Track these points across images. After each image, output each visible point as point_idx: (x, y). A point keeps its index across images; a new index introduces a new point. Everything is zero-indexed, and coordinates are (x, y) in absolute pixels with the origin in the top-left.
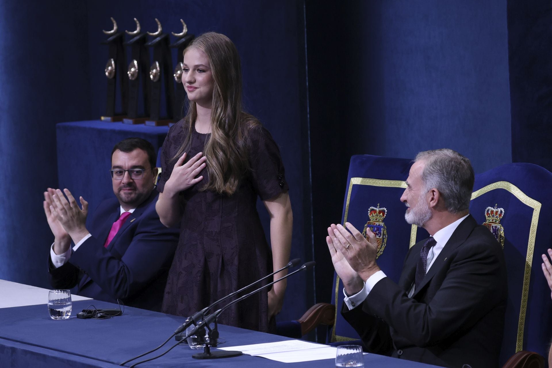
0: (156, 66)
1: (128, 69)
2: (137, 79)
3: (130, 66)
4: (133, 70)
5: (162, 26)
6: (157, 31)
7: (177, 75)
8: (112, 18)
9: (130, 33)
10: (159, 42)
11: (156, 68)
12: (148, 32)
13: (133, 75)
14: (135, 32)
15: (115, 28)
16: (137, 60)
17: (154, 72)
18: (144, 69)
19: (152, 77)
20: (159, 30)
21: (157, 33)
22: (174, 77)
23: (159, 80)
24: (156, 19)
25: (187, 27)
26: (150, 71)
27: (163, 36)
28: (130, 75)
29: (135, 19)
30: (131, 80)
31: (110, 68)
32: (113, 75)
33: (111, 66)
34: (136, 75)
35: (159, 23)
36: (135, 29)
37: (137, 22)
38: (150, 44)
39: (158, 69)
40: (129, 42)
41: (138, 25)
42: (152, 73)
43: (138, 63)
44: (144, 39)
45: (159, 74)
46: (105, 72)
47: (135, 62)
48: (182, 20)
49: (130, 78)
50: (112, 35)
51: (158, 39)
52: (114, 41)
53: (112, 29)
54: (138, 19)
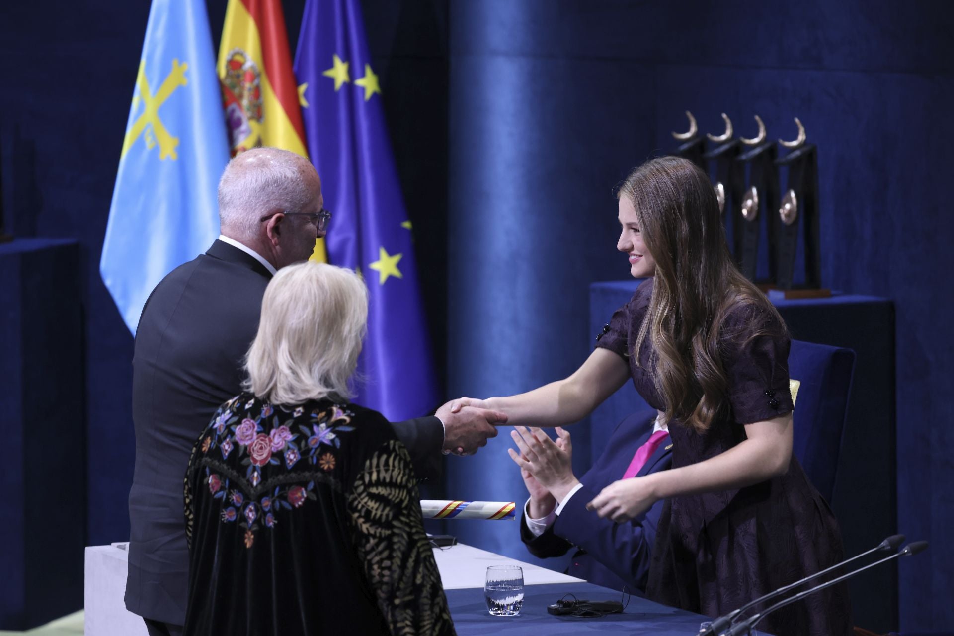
0: (753, 195)
5: (767, 130)
6: (757, 136)
7: (786, 212)
8: (689, 114)
9: (716, 138)
10: (759, 156)
11: (753, 198)
12: (742, 139)
14: (723, 137)
15: (693, 129)
16: (723, 184)
17: (750, 203)
18: (734, 198)
19: (745, 212)
20: (761, 135)
21: (756, 140)
22: (779, 214)
23: (757, 218)
24: (757, 118)
25: (806, 132)
26: (742, 202)
27: (767, 145)
29: (724, 116)
35: (761, 124)
36: (724, 133)
37: (728, 121)
38: (744, 157)
39: (756, 199)
40: (713, 153)
41: (729, 125)
42: (746, 205)
43: (725, 188)
44: (736, 148)
45: (756, 208)
47: (721, 187)
48: (797, 120)
50: (687, 140)
51: (757, 151)
52: (690, 151)
53: (687, 130)
54: (729, 116)
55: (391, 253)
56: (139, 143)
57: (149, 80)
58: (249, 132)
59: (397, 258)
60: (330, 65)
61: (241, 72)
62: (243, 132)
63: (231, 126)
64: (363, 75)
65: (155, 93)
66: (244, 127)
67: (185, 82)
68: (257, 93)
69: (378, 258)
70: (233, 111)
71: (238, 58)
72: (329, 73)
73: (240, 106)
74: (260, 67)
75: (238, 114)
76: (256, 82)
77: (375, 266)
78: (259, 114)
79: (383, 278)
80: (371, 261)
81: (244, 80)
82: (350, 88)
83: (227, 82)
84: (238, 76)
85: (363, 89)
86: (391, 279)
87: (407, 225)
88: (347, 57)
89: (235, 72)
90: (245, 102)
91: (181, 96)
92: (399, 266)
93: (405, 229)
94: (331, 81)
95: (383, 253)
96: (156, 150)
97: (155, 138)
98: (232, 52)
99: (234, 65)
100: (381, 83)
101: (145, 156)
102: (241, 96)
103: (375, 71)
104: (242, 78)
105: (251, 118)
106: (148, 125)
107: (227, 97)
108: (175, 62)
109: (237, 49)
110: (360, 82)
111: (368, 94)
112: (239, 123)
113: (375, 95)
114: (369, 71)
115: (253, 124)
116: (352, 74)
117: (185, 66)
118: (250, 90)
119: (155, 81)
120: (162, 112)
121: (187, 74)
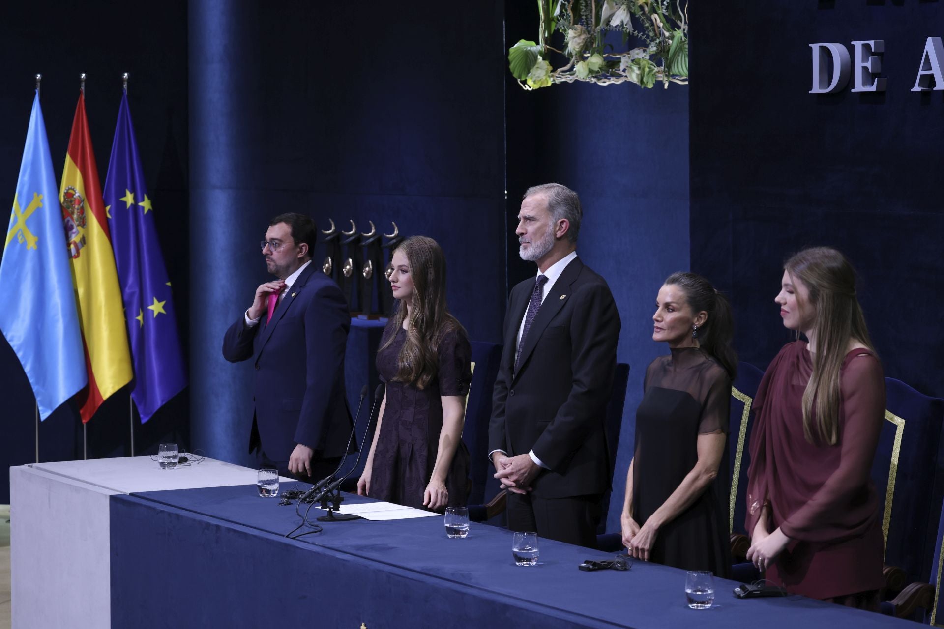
0: (369, 265)
1: (343, 266)
2: (351, 276)
3: (345, 264)
4: (348, 267)
5: (376, 228)
6: (370, 232)
8: (330, 220)
9: (347, 233)
10: (372, 243)
11: (369, 267)
12: (362, 233)
13: (347, 272)
14: (351, 233)
15: (333, 228)
16: (351, 259)
17: (367, 270)
18: (358, 267)
19: (365, 274)
20: (373, 231)
21: (370, 234)
22: (385, 275)
23: (372, 277)
24: (370, 221)
25: (399, 229)
26: (363, 269)
27: (376, 237)
28: (345, 272)
29: (351, 221)
30: (347, 277)
31: (327, 265)
32: (330, 271)
33: (329, 263)
34: (350, 272)
35: (373, 225)
36: (351, 230)
37: (353, 224)
38: (364, 244)
39: (371, 267)
40: (345, 242)
41: (354, 226)
42: (365, 271)
43: (352, 261)
44: (359, 239)
45: (371, 272)
46: (322, 269)
47: (350, 261)
48: (393, 223)
49: (345, 275)
50: (330, 234)
51: (371, 240)
52: (332, 240)
53: (330, 229)
54: (354, 221)
55: (160, 301)
56: (15, 240)
57: (20, 205)
58: (78, 233)
59: (163, 303)
60: (124, 195)
61: (73, 199)
62: (74, 233)
63: (67, 230)
64: (143, 200)
65: (23, 213)
66: (74, 230)
67: (41, 206)
68: (82, 211)
69: (153, 303)
70: (68, 221)
71: (71, 191)
72: (123, 199)
73: (72, 219)
74: (83, 196)
75: (71, 222)
76: (81, 205)
77: (151, 307)
78: (83, 222)
79: (155, 314)
80: (149, 306)
81: (74, 204)
82: (135, 207)
83: (65, 205)
84: (71, 202)
85: (143, 208)
86: (160, 314)
87: (169, 284)
88: (133, 191)
89: (69, 200)
90: (75, 216)
91: (39, 212)
92: (164, 307)
93: (168, 286)
94: (125, 203)
95: (155, 300)
96: (24, 244)
97: (23, 236)
98: (67, 189)
99: (69, 195)
100: (153, 204)
101: (18, 246)
102: (73, 213)
103: (149, 198)
104: (73, 203)
105: (78, 225)
106: (20, 230)
107: (64, 214)
108: (35, 194)
109: (70, 187)
110: (141, 204)
111: (146, 211)
112: (72, 228)
113: (149, 210)
114: (146, 198)
115: (80, 228)
116: (136, 199)
117: (41, 196)
118: (78, 209)
119: (23, 206)
120: (27, 223)
121: (42, 201)
